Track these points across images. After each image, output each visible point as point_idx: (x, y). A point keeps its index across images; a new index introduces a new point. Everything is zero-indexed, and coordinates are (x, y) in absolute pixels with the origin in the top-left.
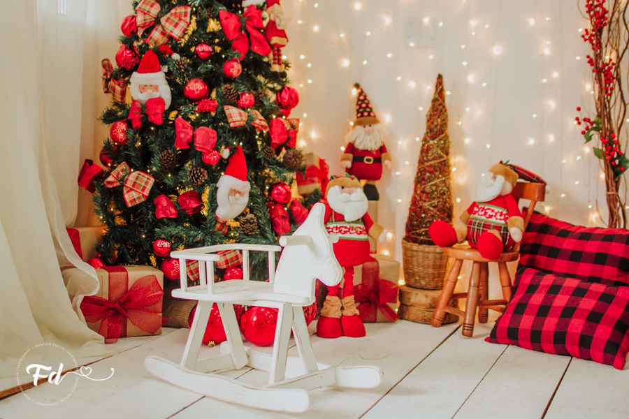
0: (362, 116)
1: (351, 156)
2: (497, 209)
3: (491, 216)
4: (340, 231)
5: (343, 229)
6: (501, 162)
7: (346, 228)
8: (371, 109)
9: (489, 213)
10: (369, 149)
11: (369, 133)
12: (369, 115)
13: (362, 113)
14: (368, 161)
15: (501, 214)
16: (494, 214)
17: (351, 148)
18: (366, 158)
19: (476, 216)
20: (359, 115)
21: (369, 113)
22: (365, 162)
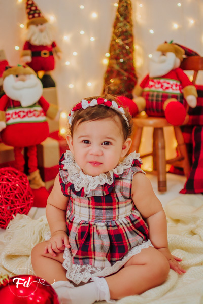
0: (33, 17)
1: (29, 52)
2: (172, 82)
3: (167, 88)
4: (19, 116)
5: (22, 114)
6: (166, 42)
8: (39, 10)
9: (166, 85)
10: (45, 44)
11: (41, 31)
12: (39, 16)
14: (45, 54)
15: (176, 85)
16: (169, 86)
17: (28, 45)
18: (43, 52)
19: (153, 89)
20: (31, 16)
21: (39, 14)
22: (43, 56)
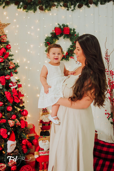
0: (44, 112)
4: (43, 153)
5: (44, 153)
7: (44, 152)
8: (47, 109)
10: (47, 122)
12: (46, 112)
13: (44, 111)
20: (43, 112)
21: (46, 111)
